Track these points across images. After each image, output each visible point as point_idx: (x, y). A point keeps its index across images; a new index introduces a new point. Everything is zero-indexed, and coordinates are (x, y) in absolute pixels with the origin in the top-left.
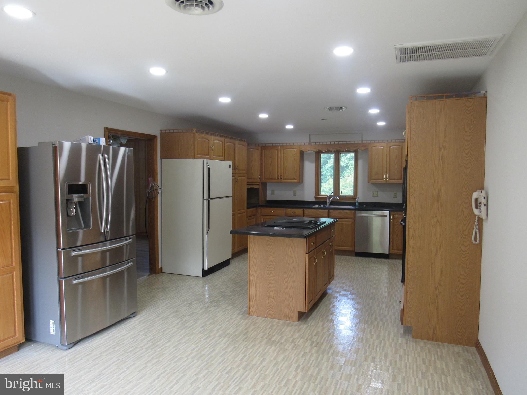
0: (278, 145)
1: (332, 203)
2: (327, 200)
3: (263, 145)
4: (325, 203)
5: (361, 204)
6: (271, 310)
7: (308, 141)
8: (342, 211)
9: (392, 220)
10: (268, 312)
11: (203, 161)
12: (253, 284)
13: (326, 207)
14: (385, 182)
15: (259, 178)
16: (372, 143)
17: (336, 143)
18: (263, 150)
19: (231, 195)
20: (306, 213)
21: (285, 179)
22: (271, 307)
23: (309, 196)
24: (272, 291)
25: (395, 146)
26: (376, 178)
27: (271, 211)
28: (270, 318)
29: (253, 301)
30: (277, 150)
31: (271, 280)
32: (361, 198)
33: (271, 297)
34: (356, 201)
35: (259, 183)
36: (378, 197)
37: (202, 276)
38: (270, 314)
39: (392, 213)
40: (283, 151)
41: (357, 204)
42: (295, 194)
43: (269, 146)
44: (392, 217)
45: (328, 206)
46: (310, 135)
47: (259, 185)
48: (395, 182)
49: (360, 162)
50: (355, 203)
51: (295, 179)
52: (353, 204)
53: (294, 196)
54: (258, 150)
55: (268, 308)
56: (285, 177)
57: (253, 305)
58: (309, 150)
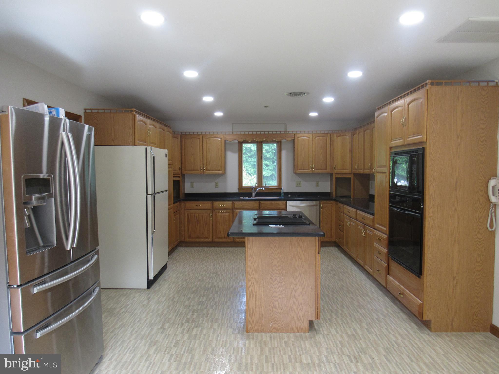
0: (200, 133)
1: (258, 194)
2: (252, 192)
3: (183, 133)
4: (250, 195)
5: (286, 194)
6: (276, 323)
7: (231, 131)
8: (273, 202)
9: (322, 209)
10: (272, 326)
11: (146, 149)
12: (253, 296)
13: (251, 198)
14: (311, 172)
15: (180, 170)
16: (298, 134)
17: (262, 133)
18: (184, 139)
19: (167, 189)
20: (236, 206)
21: (209, 170)
22: (275, 320)
23: (233, 188)
24: (277, 301)
25: (320, 137)
26: (303, 168)
27: (197, 205)
28: (275, 333)
29: (252, 315)
30: (199, 139)
31: (275, 288)
32: (285, 189)
33: (276, 308)
34: (282, 192)
35: (180, 174)
36: (301, 186)
37: (146, 287)
38: (274, 328)
39: (322, 202)
40: (206, 141)
41: (282, 194)
42: (216, 186)
43: (190, 135)
44: (322, 206)
45: (253, 197)
46: (232, 124)
47: (179, 177)
48: (321, 172)
49: (284, 153)
50: (281, 193)
51: (219, 170)
52: (279, 194)
53: (215, 187)
54: (178, 138)
55: (272, 322)
56: (209, 168)
57: (253, 320)
58: (234, 140)
